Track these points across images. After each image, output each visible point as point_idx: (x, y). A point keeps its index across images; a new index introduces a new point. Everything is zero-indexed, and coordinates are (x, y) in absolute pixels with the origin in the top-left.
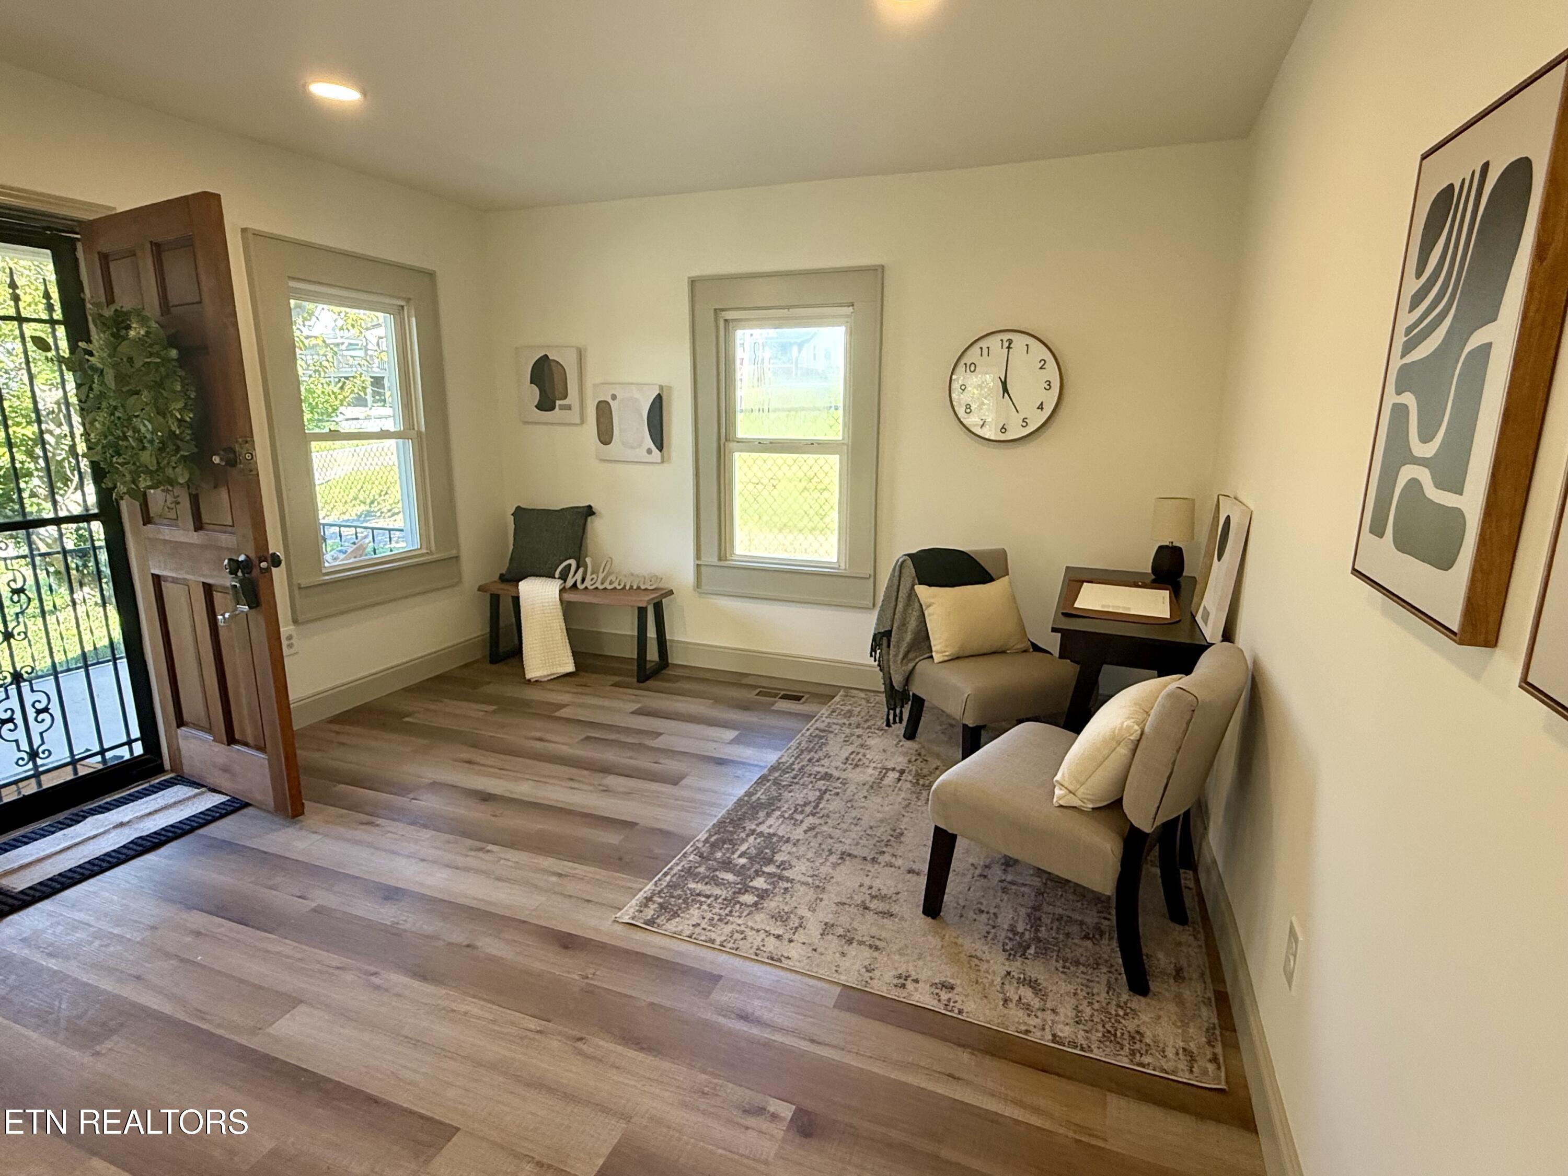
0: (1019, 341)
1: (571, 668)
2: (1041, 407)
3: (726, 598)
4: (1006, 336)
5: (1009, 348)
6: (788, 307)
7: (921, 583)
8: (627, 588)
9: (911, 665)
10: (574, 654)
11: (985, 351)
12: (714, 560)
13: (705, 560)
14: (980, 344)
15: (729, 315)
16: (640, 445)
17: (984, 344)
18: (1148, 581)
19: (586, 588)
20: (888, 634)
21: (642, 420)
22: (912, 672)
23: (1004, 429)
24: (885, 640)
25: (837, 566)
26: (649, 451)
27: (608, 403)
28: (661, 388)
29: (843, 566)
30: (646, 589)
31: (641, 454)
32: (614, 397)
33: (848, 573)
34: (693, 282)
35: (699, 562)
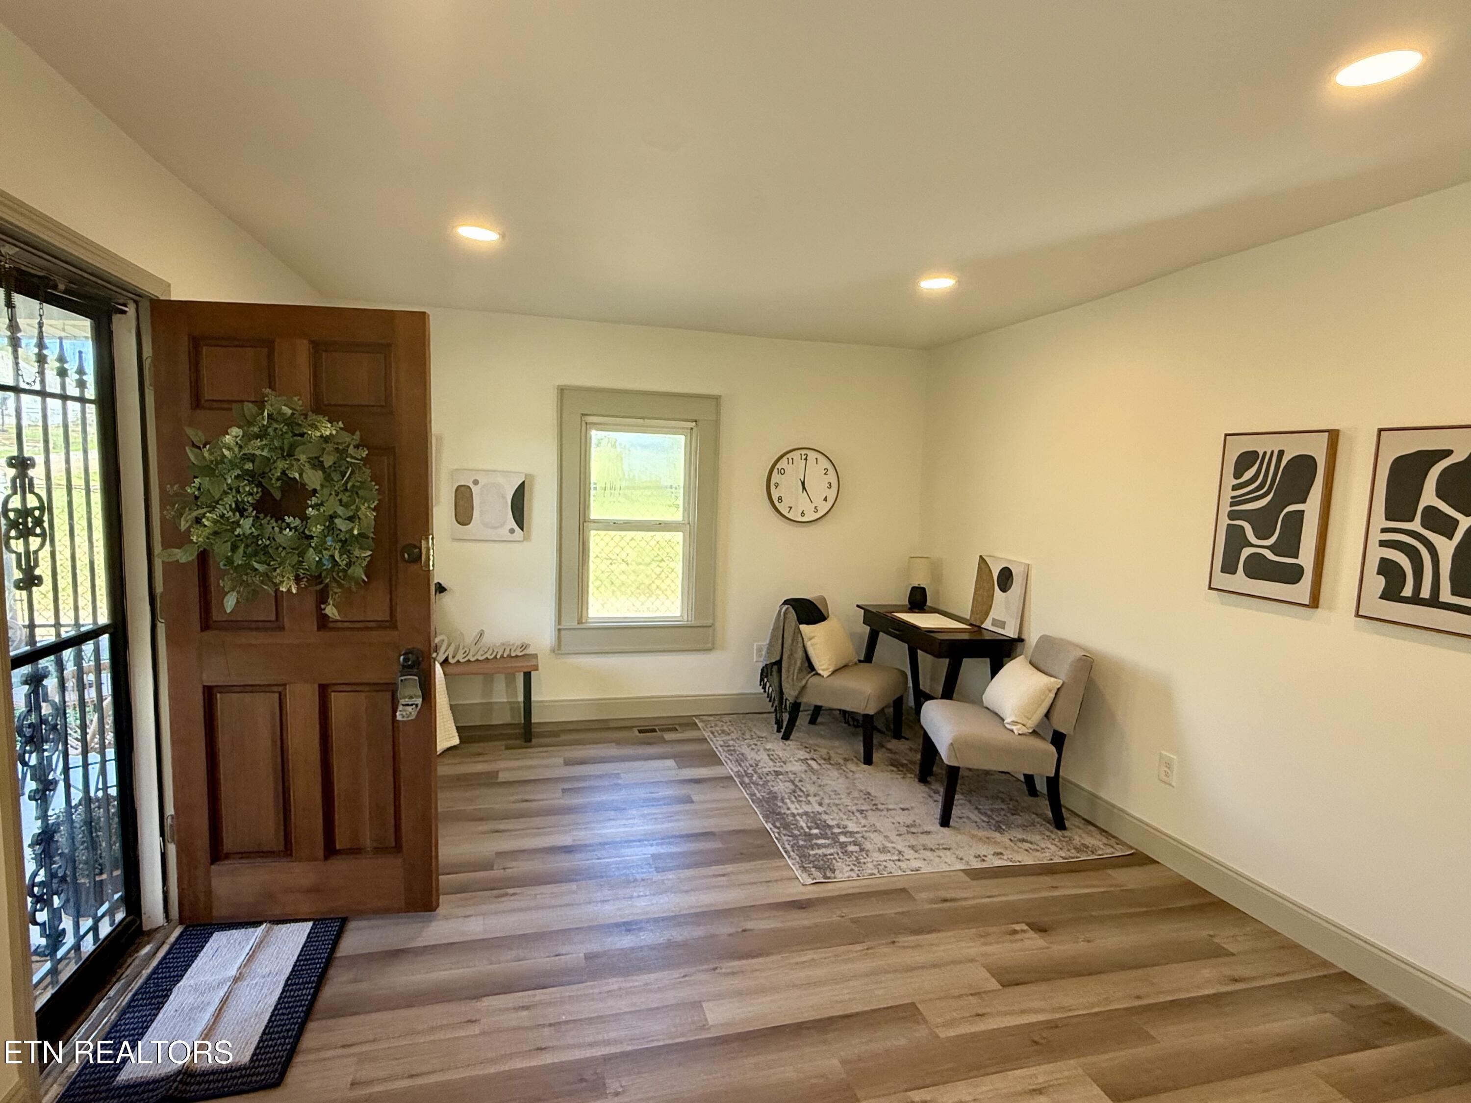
0: (812, 455)
1: (456, 741)
2: (825, 499)
3: (581, 656)
4: (803, 452)
5: (806, 459)
6: (643, 418)
7: (801, 623)
8: (498, 657)
9: (804, 682)
10: (458, 729)
11: (790, 461)
12: (574, 624)
13: (565, 624)
14: (788, 456)
15: (590, 419)
16: (503, 524)
17: (789, 456)
18: (906, 609)
19: (458, 661)
20: (779, 663)
21: (507, 502)
22: (804, 688)
23: (803, 514)
24: (775, 668)
25: (680, 619)
26: (512, 531)
27: (469, 487)
28: (526, 476)
29: (685, 618)
30: (517, 656)
31: (505, 531)
32: (476, 482)
33: (693, 623)
34: (562, 391)
35: (560, 627)
